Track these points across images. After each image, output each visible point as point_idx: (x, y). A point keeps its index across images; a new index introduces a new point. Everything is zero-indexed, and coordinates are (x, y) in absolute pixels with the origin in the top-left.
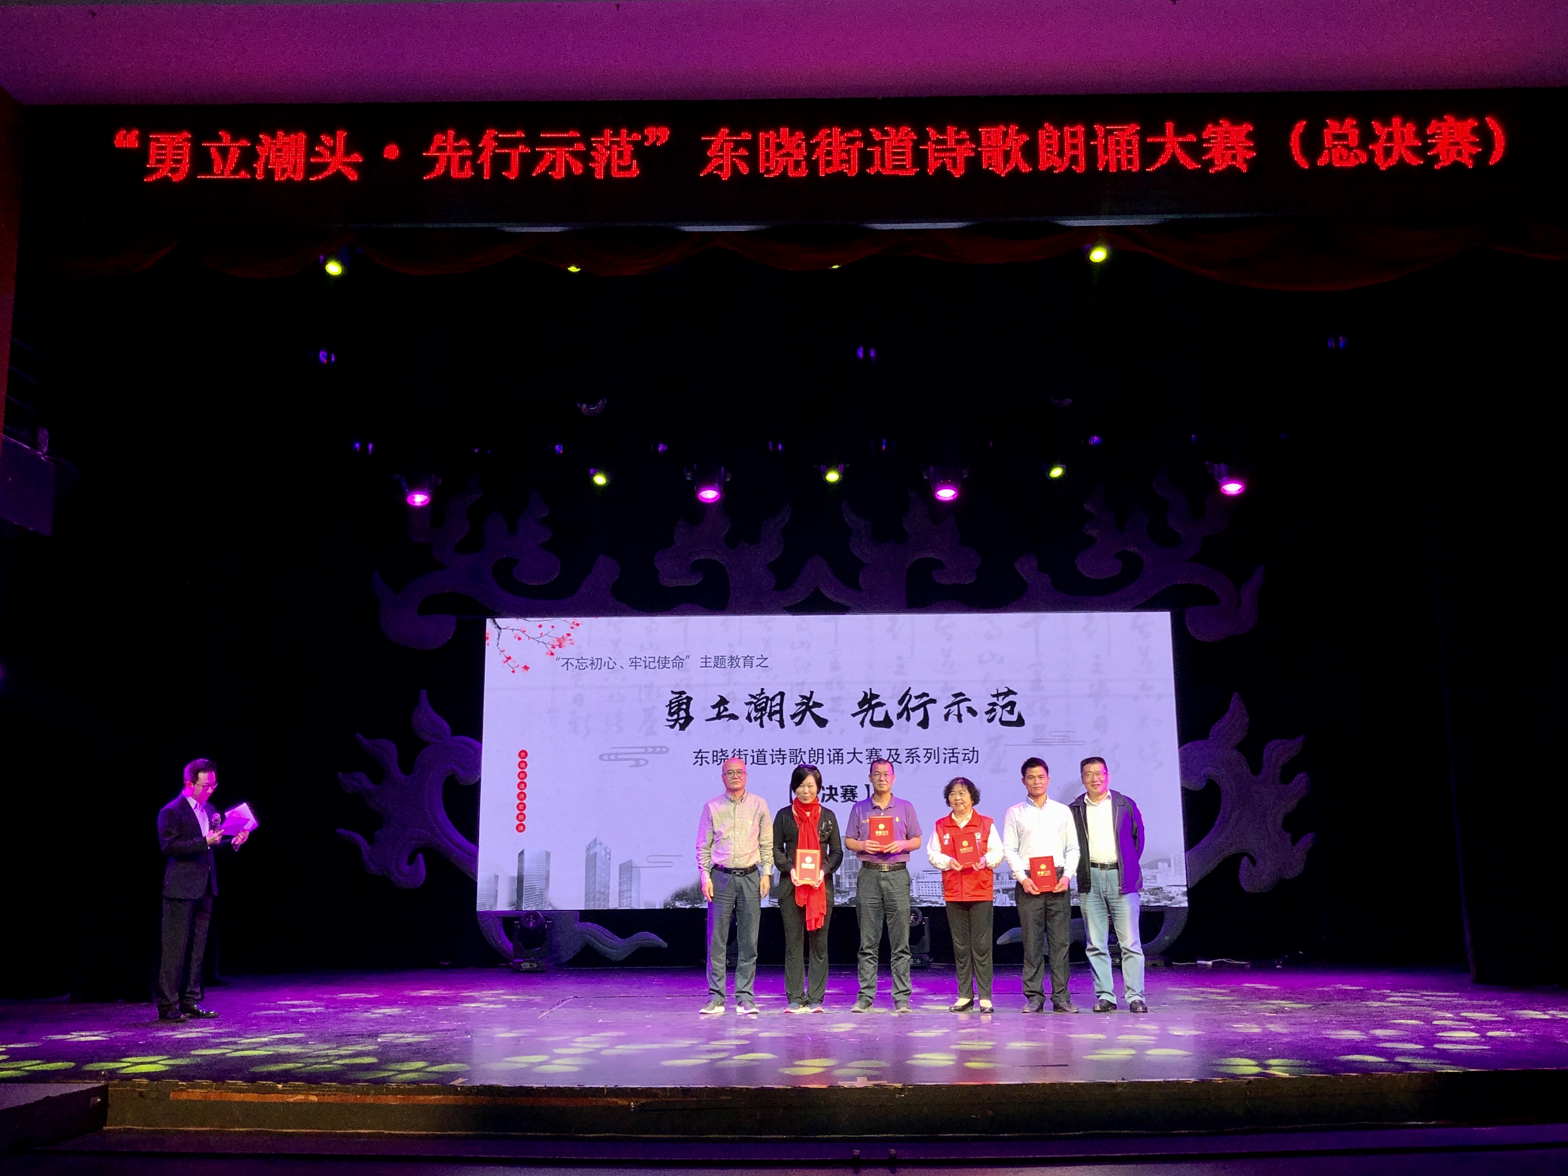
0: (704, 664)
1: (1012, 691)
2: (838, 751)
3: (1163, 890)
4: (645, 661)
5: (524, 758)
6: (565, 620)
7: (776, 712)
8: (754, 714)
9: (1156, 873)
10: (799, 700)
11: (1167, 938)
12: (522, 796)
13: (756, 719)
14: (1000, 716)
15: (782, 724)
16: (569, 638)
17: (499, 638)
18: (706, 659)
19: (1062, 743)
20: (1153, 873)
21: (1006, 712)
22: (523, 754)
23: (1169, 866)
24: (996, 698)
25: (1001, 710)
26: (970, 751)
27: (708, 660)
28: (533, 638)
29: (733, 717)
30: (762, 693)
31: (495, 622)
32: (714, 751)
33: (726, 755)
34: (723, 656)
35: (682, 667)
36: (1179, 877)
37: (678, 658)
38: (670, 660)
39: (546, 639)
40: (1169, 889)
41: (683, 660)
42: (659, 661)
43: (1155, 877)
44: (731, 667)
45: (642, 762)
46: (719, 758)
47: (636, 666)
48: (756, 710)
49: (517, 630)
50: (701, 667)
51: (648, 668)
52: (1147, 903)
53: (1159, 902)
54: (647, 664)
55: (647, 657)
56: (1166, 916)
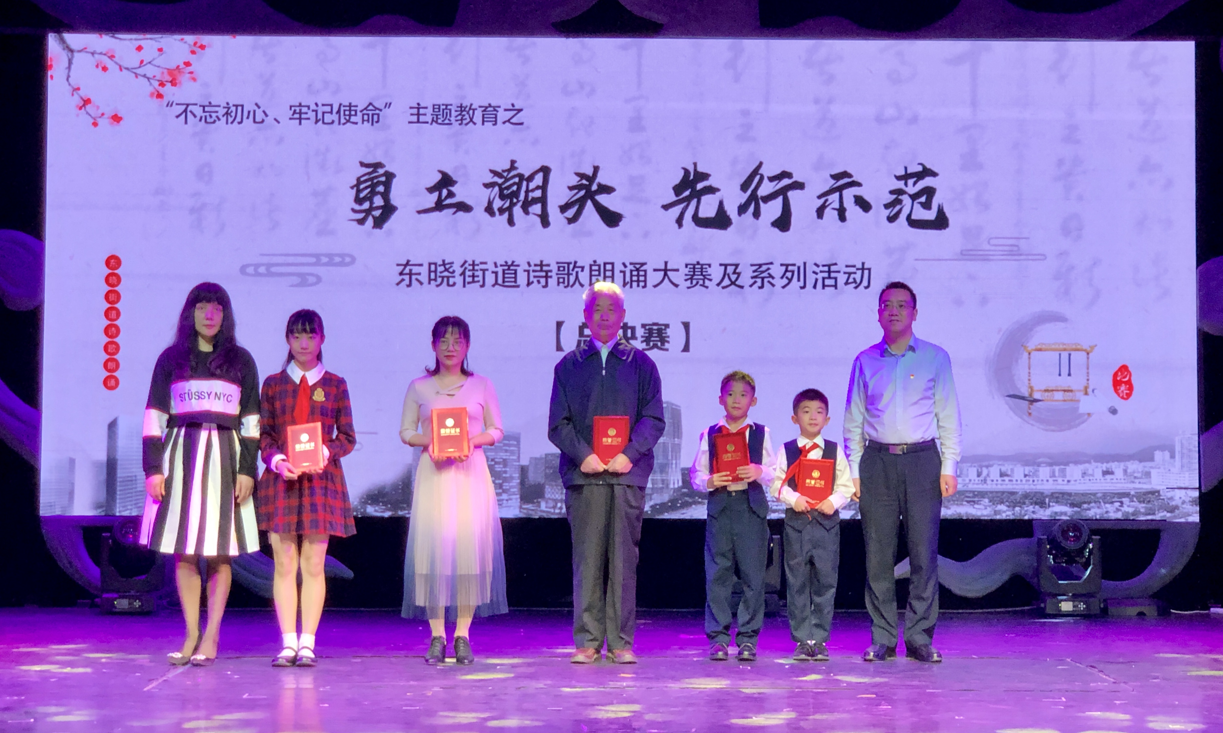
0: (415, 118)
1: (930, 170)
2: (638, 266)
3: (1159, 495)
4: (316, 111)
5: (117, 268)
6: (182, 39)
7: (535, 201)
8: (498, 204)
9: (1152, 467)
10: (574, 180)
11: (1163, 571)
12: (111, 331)
13: (501, 211)
14: (908, 212)
15: (545, 221)
16: (190, 69)
17: (69, 68)
18: (418, 109)
19: (1009, 257)
20: (1145, 467)
21: (919, 205)
22: (113, 262)
23: (1173, 456)
24: (903, 182)
25: (910, 201)
26: (858, 269)
27: (422, 111)
28: (127, 69)
29: (464, 207)
30: (513, 167)
31: (63, 41)
32: (430, 264)
33: (451, 270)
34: (447, 105)
35: (377, 122)
36: (1187, 475)
37: (371, 107)
38: (359, 109)
39: (149, 70)
40: (1170, 494)
41: (381, 110)
42: (338, 112)
43: (1148, 475)
44: (460, 124)
45: (312, 279)
46: (438, 274)
47: (300, 119)
48: (502, 197)
49: (101, 53)
50: (410, 122)
51: (321, 122)
52: (1133, 514)
53: (1154, 514)
54: (320, 116)
55: (320, 105)
56: (1164, 536)
